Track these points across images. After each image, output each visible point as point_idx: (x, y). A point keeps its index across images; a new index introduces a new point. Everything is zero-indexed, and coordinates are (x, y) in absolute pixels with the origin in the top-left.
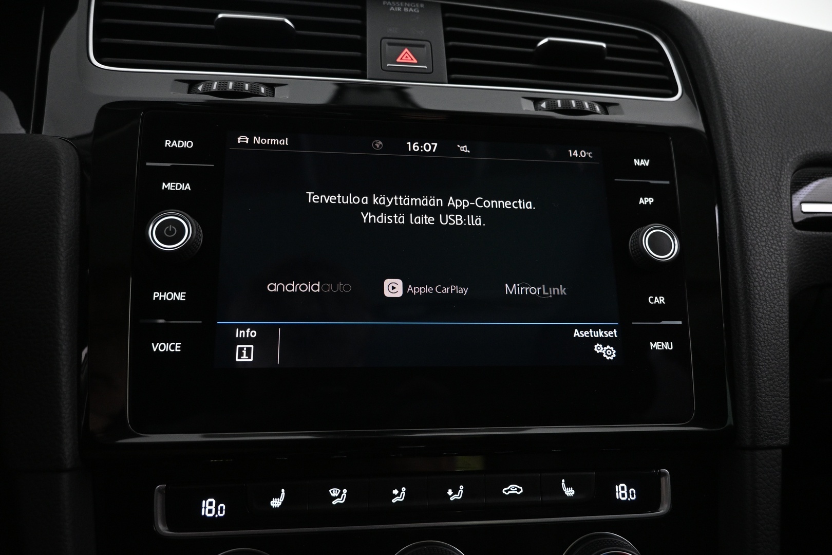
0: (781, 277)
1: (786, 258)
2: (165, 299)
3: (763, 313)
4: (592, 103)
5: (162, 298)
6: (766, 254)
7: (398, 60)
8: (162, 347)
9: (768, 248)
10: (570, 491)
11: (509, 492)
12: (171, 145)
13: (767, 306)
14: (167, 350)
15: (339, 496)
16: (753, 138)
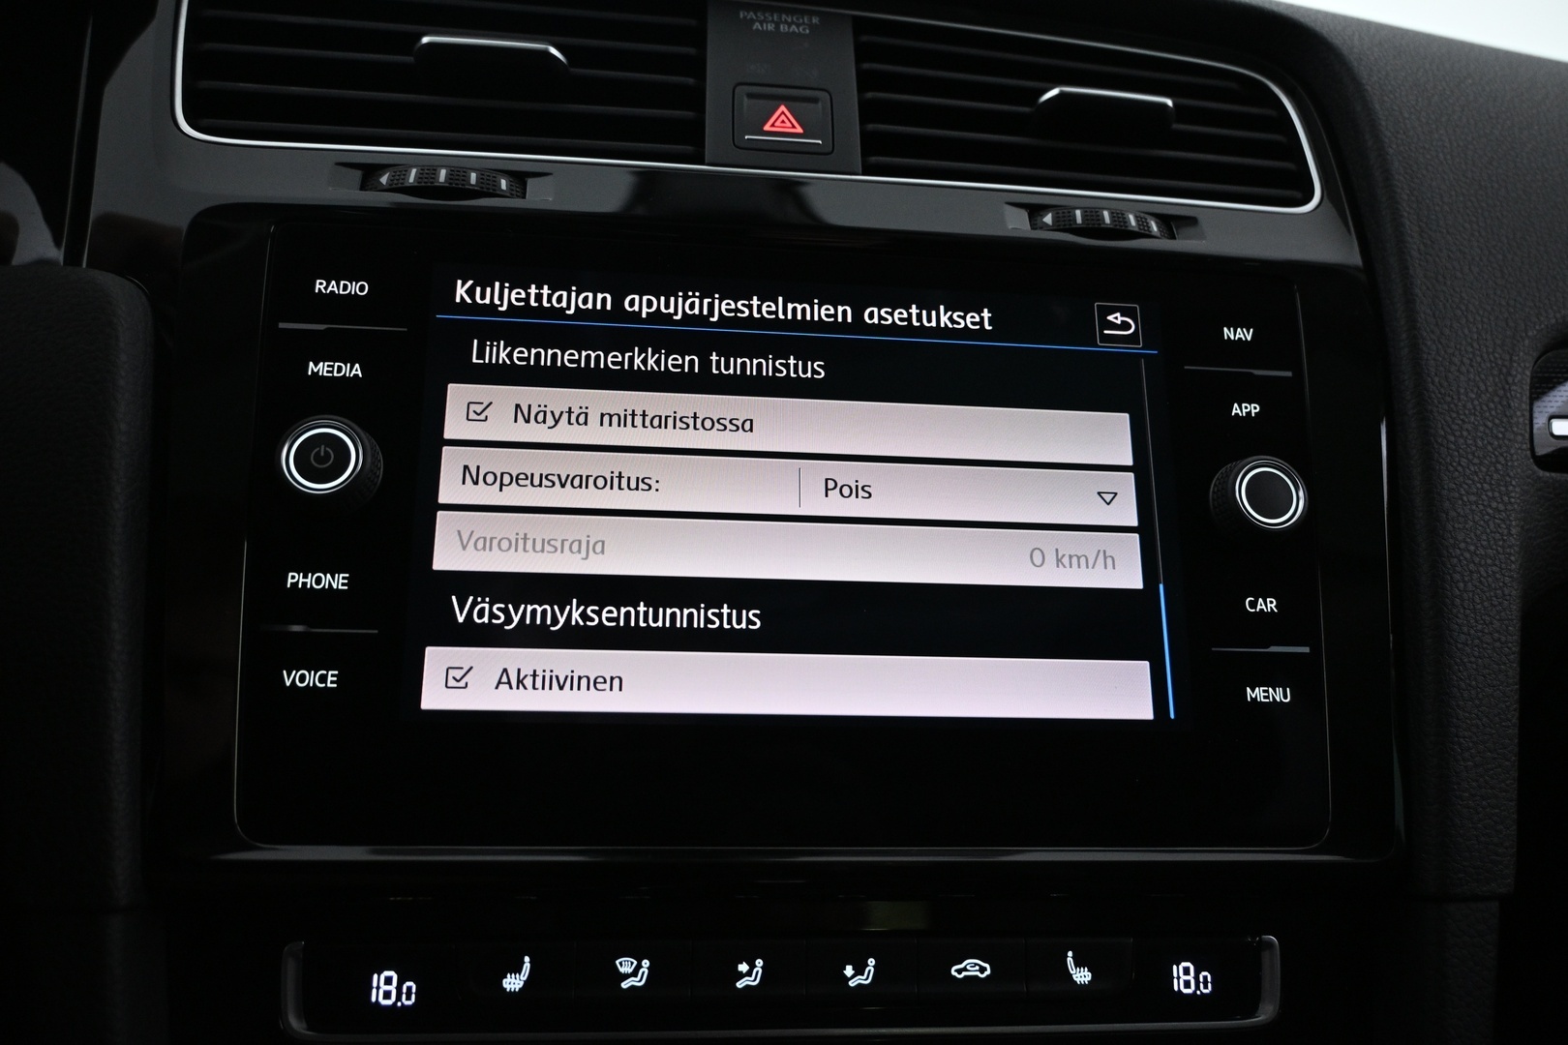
0: (1506, 563)
1: (1518, 526)
2: (309, 586)
3: (1469, 635)
4: (1142, 215)
5: (305, 584)
6: (1477, 518)
7: (767, 128)
8: (302, 678)
9: (1481, 507)
10: (1082, 974)
11: (964, 974)
12: (326, 288)
13: (1476, 622)
14: (311, 685)
15: (635, 974)
16: (1458, 289)
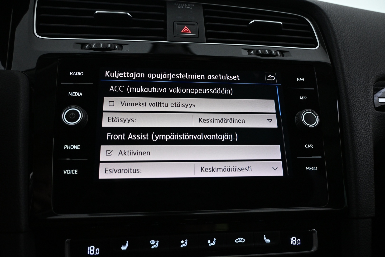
0: (369, 134)
1: (372, 125)
2: (70, 148)
3: (361, 152)
4: (276, 51)
5: (69, 148)
6: (361, 123)
7: (182, 32)
8: (69, 172)
9: (362, 120)
10: (268, 240)
11: (238, 241)
12: (73, 74)
13: (363, 148)
14: (71, 173)
15: (155, 244)
16: (354, 67)
